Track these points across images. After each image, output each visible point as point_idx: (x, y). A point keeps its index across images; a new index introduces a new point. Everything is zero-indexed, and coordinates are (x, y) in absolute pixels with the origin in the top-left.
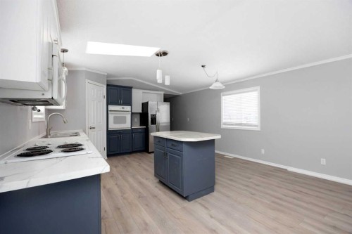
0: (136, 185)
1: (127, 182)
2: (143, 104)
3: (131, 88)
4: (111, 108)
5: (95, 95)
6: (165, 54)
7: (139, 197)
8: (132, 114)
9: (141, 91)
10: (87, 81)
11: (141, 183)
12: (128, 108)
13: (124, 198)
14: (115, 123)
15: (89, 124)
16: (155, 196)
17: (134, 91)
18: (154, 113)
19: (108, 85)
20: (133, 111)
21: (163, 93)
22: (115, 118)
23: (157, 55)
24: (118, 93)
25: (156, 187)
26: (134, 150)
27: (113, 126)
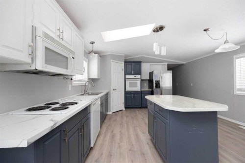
0: (133, 137)
1: (128, 131)
2: (150, 73)
3: (141, 62)
4: (127, 77)
5: (117, 69)
6: (161, 28)
7: (130, 150)
8: (142, 81)
9: (149, 64)
10: (111, 60)
11: (137, 136)
12: (139, 76)
13: (119, 147)
14: (130, 87)
15: (113, 87)
16: (143, 154)
17: (143, 64)
18: (158, 79)
19: (125, 62)
20: (142, 79)
21: (166, 64)
22: (130, 83)
23: (154, 31)
24: (132, 66)
25: (148, 144)
26: (143, 106)
27: (129, 89)
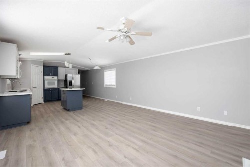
2: (65, 75)
3: (57, 67)
4: (46, 77)
5: (37, 72)
6: (69, 54)
8: (59, 80)
9: (64, 68)
10: (32, 65)
12: (56, 77)
14: (48, 85)
15: (33, 85)
17: (59, 68)
18: (71, 80)
19: (44, 66)
21: (78, 69)
22: (49, 83)
23: (66, 54)
24: (50, 69)
26: (60, 99)
27: (47, 87)
